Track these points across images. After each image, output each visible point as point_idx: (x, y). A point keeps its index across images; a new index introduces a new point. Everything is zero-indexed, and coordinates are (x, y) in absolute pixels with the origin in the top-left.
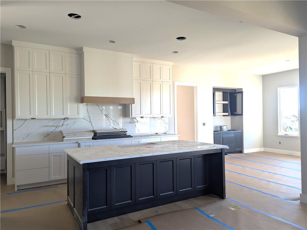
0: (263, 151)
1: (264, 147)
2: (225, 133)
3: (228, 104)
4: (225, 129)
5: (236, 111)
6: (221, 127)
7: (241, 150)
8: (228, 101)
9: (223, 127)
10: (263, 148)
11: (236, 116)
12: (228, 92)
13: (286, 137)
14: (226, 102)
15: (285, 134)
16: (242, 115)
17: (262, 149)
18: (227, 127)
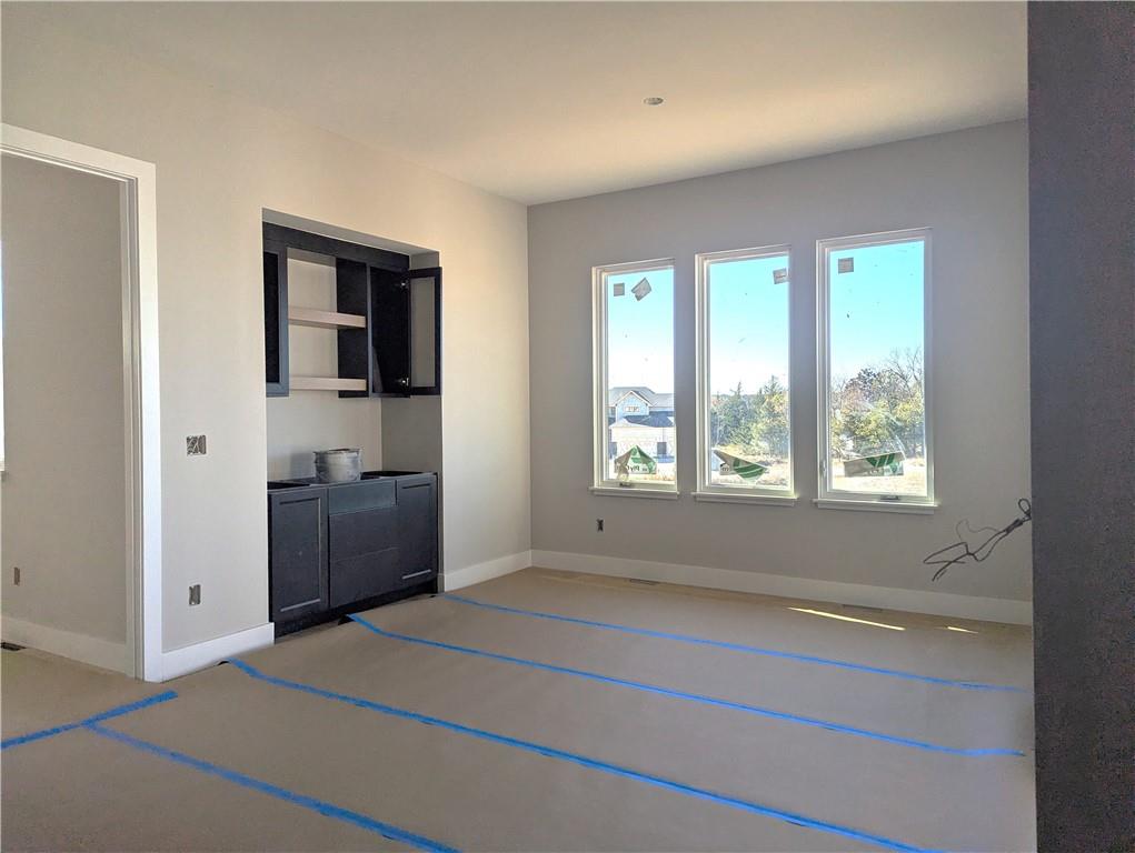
0: (530, 565)
1: (535, 544)
2: (347, 491)
3: (363, 331)
4: (345, 468)
5: (405, 370)
6: (322, 460)
7: (429, 579)
8: (365, 315)
9: (331, 459)
10: (530, 551)
11: (407, 396)
12: (364, 265)
13: (625, 496)
14: (356, 321)
15: (621, 485)
16: (436, 390)
17: (527, 559)
18: (354, 461)
